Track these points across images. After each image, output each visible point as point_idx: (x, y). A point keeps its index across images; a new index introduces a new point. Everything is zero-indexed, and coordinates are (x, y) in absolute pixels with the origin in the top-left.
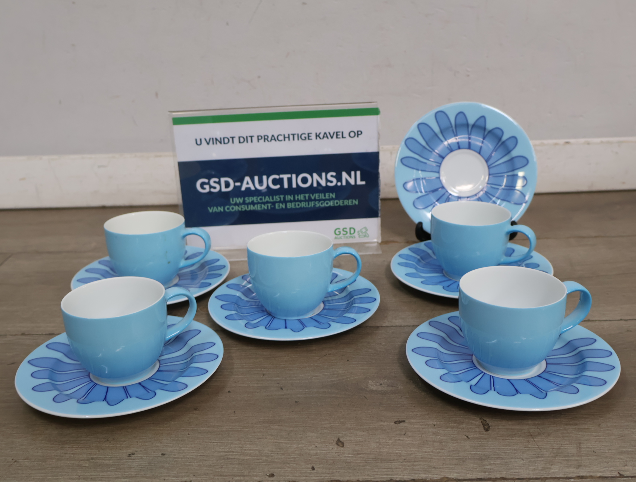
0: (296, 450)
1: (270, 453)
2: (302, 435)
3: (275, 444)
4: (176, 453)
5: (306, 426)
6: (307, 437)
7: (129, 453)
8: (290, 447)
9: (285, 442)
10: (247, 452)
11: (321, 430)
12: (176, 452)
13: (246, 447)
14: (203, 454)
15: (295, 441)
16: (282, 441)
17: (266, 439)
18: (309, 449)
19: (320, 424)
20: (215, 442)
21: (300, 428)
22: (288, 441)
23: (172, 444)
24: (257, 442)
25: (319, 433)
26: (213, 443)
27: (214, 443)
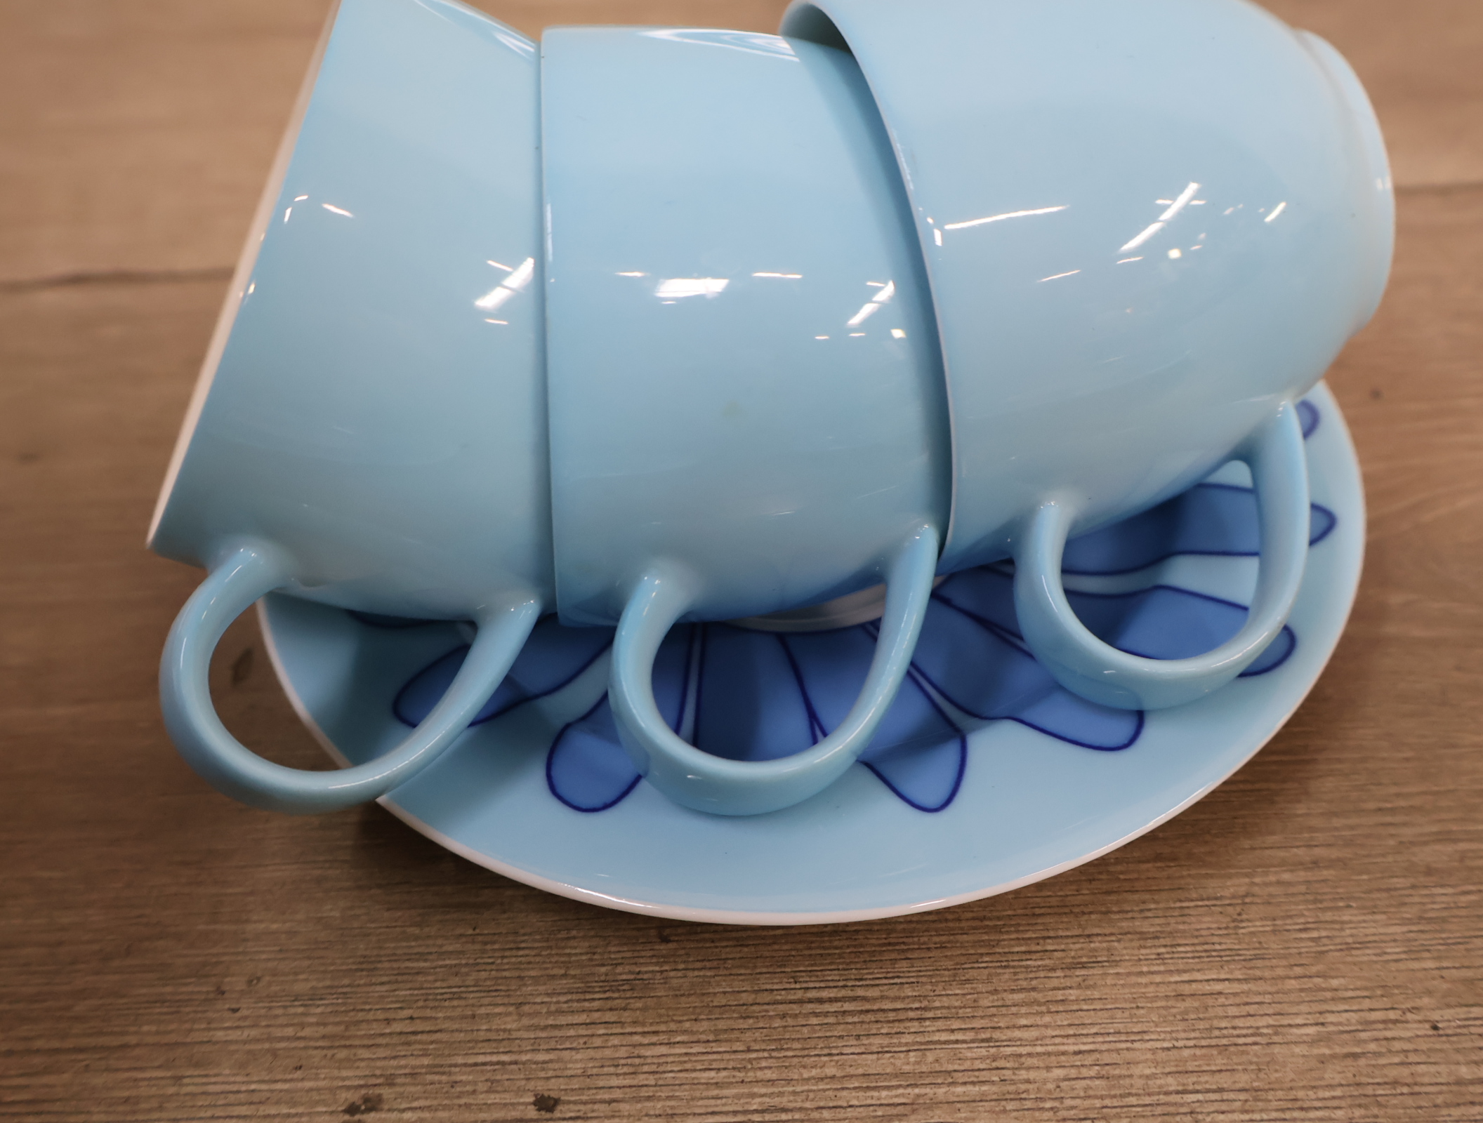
0: (1322, 1060)
1: (1172, 1083)
2: (1315, 934)
3: (1182, 1005)
4: (617, 1094)
5: (1315, 864)
6: (1349, 948)
7: (354, 1097)
8: (1276, 1028)
9: (1236, 987)
10: (1032, 1075)
11: (1413, 887)
12: (615, 1082)
13: (1017, 1034)
14: (776, 1101)
15: (1293, 984)
16: (1218, 987)
17: (1116, 963)
18: (1397, 1046)
19: (1392, 842)
20: (825, 994)
21: (1286, 876)
22: (1251, 986)
23: (583, 1018)
24: (1073, 994)
25: (1409, 913)
26: (819, 1008)
27: (820, 1001)
